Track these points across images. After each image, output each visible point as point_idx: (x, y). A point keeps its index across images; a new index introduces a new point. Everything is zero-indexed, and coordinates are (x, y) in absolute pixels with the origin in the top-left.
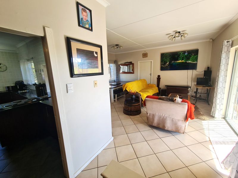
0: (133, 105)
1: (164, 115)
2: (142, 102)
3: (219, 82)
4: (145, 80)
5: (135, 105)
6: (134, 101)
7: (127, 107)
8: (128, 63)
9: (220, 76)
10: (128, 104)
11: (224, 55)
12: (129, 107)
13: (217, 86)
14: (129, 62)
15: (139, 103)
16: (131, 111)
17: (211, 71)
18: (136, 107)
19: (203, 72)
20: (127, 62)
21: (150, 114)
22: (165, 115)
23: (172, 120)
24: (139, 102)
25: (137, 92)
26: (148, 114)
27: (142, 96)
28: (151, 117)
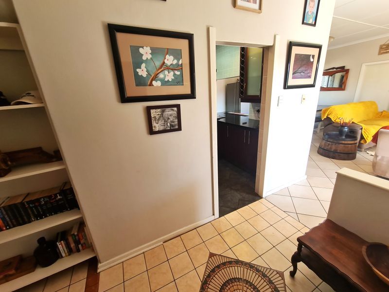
0: (343, 142)
2: (360, 140)
4: (374, 102)
5: (346, 142)
6: (344, 137)
7: (329, 145)
8: (335, 70)
10: (331, 140)
12: (332, 145)
14: (337, 68)
15: (356, 142)
16: (335, 152)
18: (348, 147)
20: (333, 68)
24: (356, 140)
25: (353, 123)
27: (363, 130)
28: (384, 163)
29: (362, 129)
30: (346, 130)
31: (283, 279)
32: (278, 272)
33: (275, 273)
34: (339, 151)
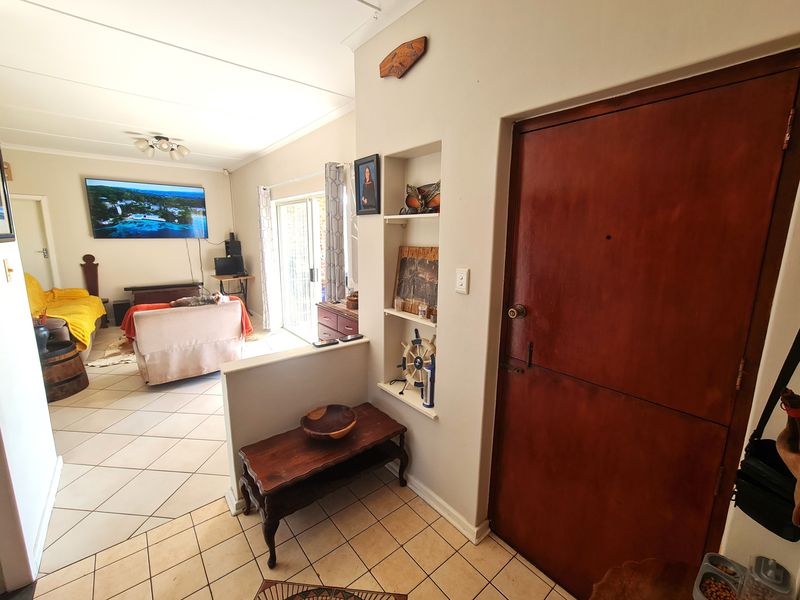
1: (193, 343)
3: (266, 262)
6: (46, 350)
9: (265, 250)
11: (263, 213)
13: (264, 269)
17: (239, 243)
19: (224, 245)
21: (152, 355)
22: (196, 342)
23: (216, 346)
26: (147, 359)
27: (70, 327)
28: (157, 362)
29: (66, 325)
30: (45, 333)
31: (275, 583)
32: (262, 590)
33: (262, 595)
34: (57, 381)
